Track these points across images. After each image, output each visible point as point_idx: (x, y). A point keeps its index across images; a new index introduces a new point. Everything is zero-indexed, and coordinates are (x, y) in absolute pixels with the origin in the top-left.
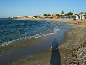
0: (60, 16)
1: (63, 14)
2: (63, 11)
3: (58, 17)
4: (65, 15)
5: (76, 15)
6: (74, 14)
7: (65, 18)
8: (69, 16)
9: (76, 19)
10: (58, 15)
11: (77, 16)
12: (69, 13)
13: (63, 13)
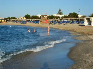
0: (56, 19)
1: (61, 16)
2: (60, 10)
3: (51, 20)
4: (65, 17)
5: (84, 17)
6: (80, 16)
7: (64, 22)
8: (72, 19)
9: (84, 26)
10: (52, 17)
11: (85, 19)
12: (71, 14)
13: (60, 13)
